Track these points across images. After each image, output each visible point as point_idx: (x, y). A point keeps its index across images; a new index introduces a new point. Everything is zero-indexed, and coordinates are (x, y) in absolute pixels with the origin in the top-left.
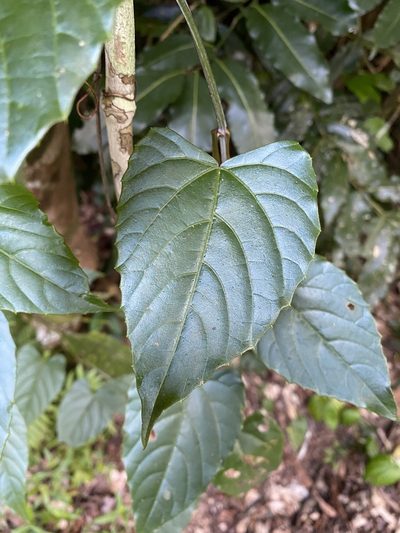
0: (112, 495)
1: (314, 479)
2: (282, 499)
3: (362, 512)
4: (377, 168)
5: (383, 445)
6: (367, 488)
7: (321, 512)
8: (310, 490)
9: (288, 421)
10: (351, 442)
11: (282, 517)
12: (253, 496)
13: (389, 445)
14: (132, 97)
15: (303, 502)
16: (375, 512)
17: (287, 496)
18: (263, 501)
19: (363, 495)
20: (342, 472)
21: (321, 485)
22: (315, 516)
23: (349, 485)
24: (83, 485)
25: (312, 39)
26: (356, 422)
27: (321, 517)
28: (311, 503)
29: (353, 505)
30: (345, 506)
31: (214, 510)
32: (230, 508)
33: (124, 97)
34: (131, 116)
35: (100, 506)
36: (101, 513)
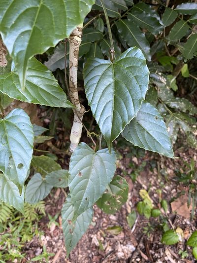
0: (41, 247)
1: (138, 242)
2: (123, 251)
3: (160, 258)
4: (170, 93)
5: (171, 227)
6: (163, 246)
7: (141, 258)
8: (136, 247)
9: (127, 214)
10: (156, 225)
11: (123, 260)
12: (109, 249)
13: (173, 227)
14: (81, 36)
15: (133, 253)
16: (166, 258)
17: (125, 250)
18: (114, 252)
19: (161, 250)
20: (152, 239)
21: (141, 245)
22: (138, 260)
23: (154, 245)
24: (27, 242)
25: (144, 35)
26: (159, 215)
27: (141, 260)
28: (137, 253)
29: (156, 255)
30: (152, 255)
31: (90, 256)
32: (98, 255)
33: (78, 36)
34: (80, 43)
35: (35, 252)
36: (35, 256)
